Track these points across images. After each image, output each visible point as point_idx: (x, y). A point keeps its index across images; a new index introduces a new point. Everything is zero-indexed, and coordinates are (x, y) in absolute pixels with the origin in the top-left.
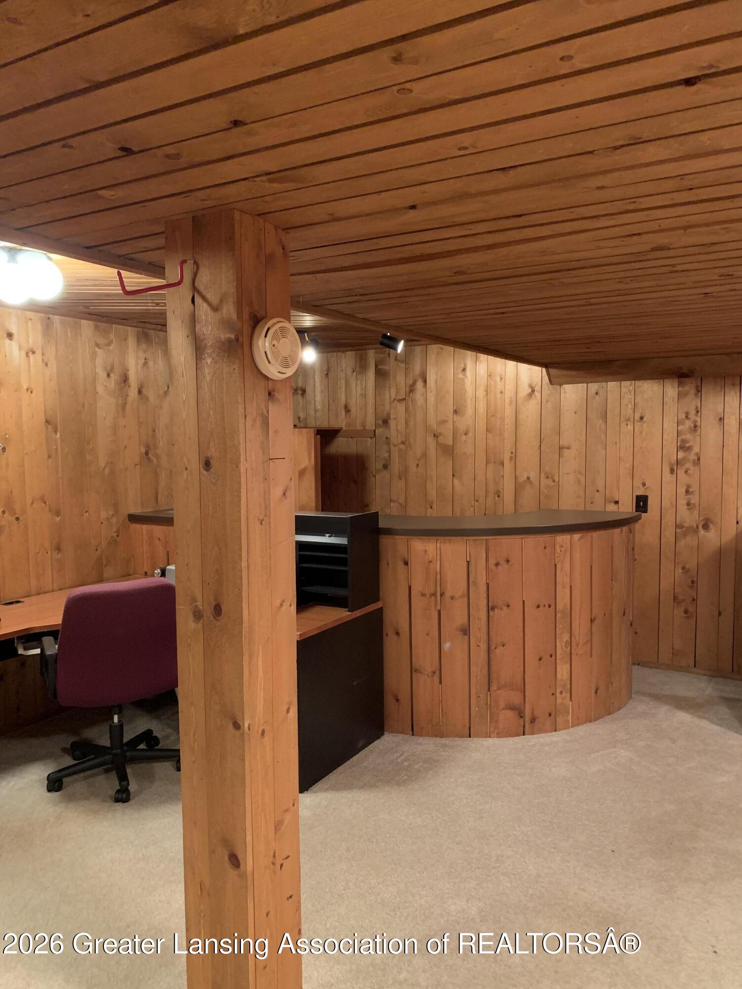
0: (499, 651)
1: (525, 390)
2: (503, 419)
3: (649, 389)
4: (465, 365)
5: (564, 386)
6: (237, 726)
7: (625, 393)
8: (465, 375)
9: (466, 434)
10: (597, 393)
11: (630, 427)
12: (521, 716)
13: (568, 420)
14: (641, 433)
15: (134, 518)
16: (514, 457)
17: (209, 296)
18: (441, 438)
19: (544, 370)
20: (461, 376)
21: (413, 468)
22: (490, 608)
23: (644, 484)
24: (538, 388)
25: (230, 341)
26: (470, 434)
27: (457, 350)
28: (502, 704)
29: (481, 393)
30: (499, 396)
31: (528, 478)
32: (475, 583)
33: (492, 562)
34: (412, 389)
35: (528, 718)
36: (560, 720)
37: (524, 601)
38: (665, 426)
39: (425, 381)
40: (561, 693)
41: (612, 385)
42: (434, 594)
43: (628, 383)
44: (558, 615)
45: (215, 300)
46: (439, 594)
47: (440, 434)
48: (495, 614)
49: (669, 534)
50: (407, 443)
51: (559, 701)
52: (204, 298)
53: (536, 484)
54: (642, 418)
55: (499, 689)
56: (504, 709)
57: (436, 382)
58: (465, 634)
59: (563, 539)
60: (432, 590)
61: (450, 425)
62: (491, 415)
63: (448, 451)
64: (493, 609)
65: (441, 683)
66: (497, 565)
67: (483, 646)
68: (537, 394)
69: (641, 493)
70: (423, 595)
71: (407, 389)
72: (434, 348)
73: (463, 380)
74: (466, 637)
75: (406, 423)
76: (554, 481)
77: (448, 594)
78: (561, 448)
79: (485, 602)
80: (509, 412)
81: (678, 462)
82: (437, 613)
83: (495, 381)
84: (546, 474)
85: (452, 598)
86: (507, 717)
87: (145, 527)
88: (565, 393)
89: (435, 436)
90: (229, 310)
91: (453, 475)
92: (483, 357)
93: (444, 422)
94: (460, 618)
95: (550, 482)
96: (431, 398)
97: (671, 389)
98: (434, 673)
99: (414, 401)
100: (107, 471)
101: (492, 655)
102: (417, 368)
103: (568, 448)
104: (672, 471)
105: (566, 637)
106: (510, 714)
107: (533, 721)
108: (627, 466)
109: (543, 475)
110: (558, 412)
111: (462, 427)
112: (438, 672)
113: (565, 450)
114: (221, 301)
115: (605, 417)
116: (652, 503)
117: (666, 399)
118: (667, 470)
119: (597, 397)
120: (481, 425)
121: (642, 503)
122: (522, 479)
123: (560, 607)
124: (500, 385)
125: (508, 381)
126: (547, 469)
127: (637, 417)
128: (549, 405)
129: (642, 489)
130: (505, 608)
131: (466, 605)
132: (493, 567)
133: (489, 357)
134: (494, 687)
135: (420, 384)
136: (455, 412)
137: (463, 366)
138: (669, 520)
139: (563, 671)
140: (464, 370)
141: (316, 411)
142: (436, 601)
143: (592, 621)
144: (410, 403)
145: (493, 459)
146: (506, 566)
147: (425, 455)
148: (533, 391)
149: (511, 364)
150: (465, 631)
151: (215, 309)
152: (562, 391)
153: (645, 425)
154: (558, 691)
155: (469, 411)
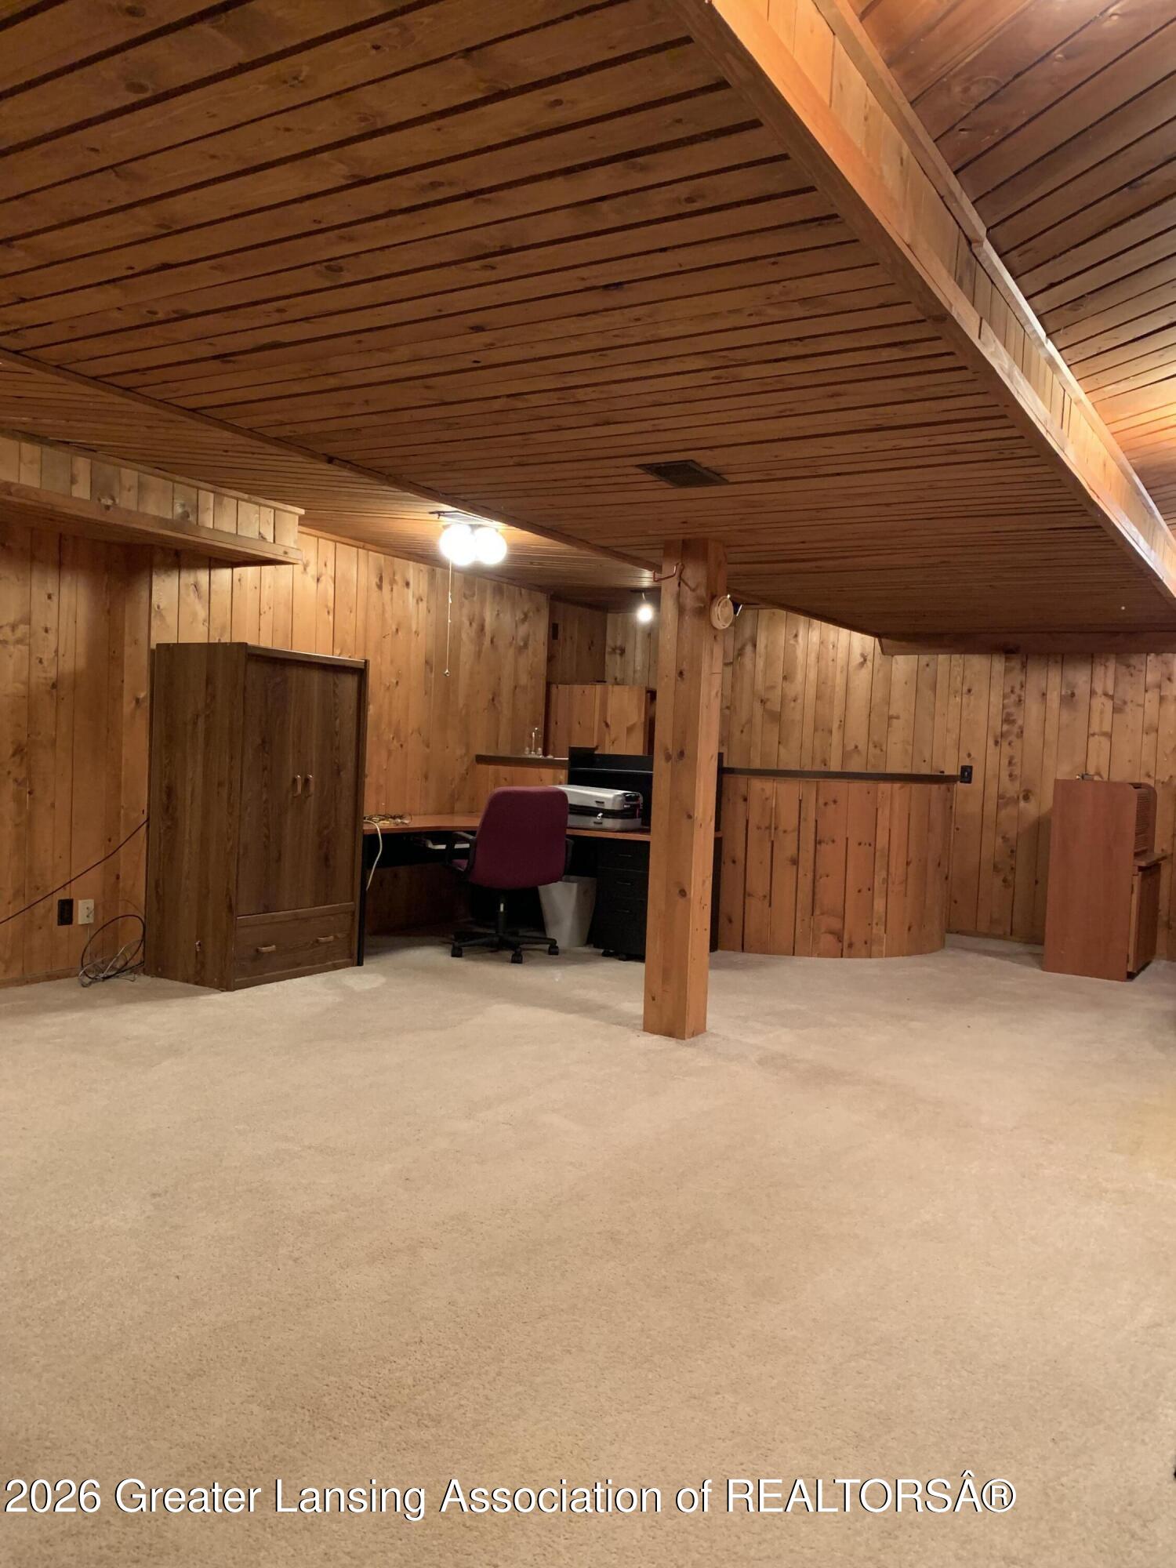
0: (823, 880)
1: (857, 659)
2: (834, 687)
3: (978, 663)
4: (797, 632)
5: (896, 657)
6: (690, 817)
7: (955, 666)
8: (797, 641)
9: (794, 701)
10: (928, 665)
11: (958, 699)
12: (840, 940)
13: (897, 692)
14: (968, 705)
15: (481, 759)
16: (843, 724)
17: (689, 583)
18: (768, 705)
19: (877, 639)
20: (792, 642)
21: (737, 733)
22: (818, 842)
23: (969, 755)
24: (870, 657)
25: (700, 607)
26: (799, 701)
27: (790, 614)
28: (823, 930)
29: (812, 658)
30: (830, 663)
31: (856, 747)
32: (805, 820)
33: (821, 801)
34: (740, 653)
35: (846, 944)
36: (875, 948)
37: (847, 839)
38: (992, 699)
39: (755, 646)
40: (877, 924)
41: (942, 658)
42: (769, 828)
43: (958, 656)
44: (877, 854)
45: (692, 585)
46: (773, 826)
47: (768, 700)
48: (822, 848)
49: (991, 806)
50: (732, 708)
51: (874, 931)
52: (687, 584)
53: (864, 753)
54: (969, 691)
55: (822, 914)
56: (826, 932)
57: (766, 647)
58: (794, 864)
59: (885, 787)
60: (767, 825)
61: (778, 692)
62: (822, 683)
63: (776, 717)
64: (820, 843)
65: (770, 905)
66: (826, 804)
67: (810, 876)
68: (869, 664)
69: (967, 763)
70: (759, 828)
71: (736, 653)
72: (765, 613)
73: (794, 646)
74: (795, 867)
75: (732, 687)
76: (882, 750)
77: (781, 828)
78: (890, 718)
79: (813, 837)
80: (840, 680)
81: (1002, 735)
82: (770, 844)
83: (827, 648)
84: (874, 743)
85: (785, 832)
86: (828, 940)
87: (492, 768)
88: (897, 663)
89: (762, 701)
90: (702, 592)
91: (779, 743)
92: (816, 623)
93: (772, 687)
94: (791, 851)
95: (878, 751)
96: (760, 663)
97: (999, 664)
98: (765, 897)
99: (742, 666)
100: (464, 712)
101: (816, 884)
102: (747, 632)
103: (898, 718)
104: (996, 743)
105: (884, 874)
106: (830, 937)
107: (850, 945)
108: (954, 737)
109: (871, 745)
110: (888, 680)
111: (791, 694)
112: (768, 897)
113: (895, 720)
114: (697, 586)
115: (934, 688)
116: (977, 775)
117: (993, 674)
118: (991, 742)
119: (928, 669)
120: (811, 692)
121: (966, 774)
122: (851, 747)
123: (879, 846)
124: (831, 653)
125: (840, 650)
126: (876, 738)
127: (965, 689)
128: (881, 674)
129: (968, 759)
130: (830, 843)
131: (796, 838)
132: (823, 807)
133: (823, 623)
134: (817, 912)
135: (749, 649)
136: (785, 678)
137: (795, 632)
138: (992, 791)
139: (879, 904)
140: (796, 636)
141: (635, 672)
142: (770, 833)
143: (908, 864)
144: (738, 667)
145: (821, 728)
146: (833, 806)
147: (750, 721)
148: (865, 660)
149: (844, 633)
150: (795, 862)
151: (693, 590)
152: (894, 661)
153: (972, 698)
154: (874, 922)
155: (800, 676)
